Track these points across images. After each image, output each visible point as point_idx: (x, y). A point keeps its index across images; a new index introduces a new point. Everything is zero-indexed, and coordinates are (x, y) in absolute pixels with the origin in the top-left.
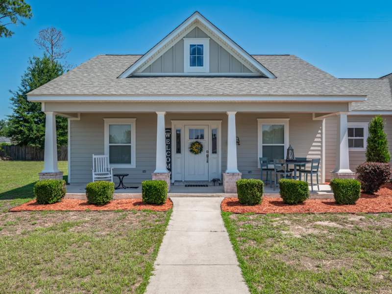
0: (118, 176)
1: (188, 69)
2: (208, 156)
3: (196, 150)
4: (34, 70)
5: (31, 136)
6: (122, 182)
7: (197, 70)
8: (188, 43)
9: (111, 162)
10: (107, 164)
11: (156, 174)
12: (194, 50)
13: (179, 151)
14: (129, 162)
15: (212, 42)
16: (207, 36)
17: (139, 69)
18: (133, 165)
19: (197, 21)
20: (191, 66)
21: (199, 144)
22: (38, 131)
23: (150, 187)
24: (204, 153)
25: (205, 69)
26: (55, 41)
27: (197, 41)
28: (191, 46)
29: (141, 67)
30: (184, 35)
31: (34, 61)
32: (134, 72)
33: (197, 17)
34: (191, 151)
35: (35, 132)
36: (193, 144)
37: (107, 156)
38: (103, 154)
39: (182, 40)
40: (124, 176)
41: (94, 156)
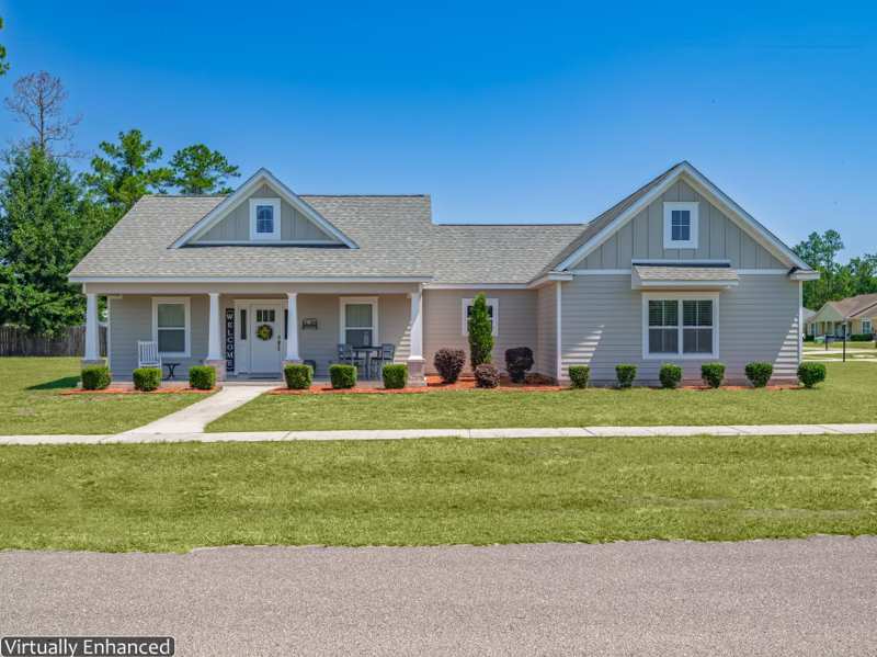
0: (169, 365)
1: (255, 236)
2: (279, 343)
3: (264, 335)
4: (13, 177)
5: (12, 308)
6: (171, 372)
7: (265, 237)
8: (254, 204)
9: (160, 350)
10: (155, 353)
11: (208, 362)
12: (262, 212)
13: (244, 336)
14: (183, 350)
15: (283, 202)
16: (277, 196)
17: (194, 236)
18: (187, 353)
19: (264, 178)
20: (258, 231)
21: (268, 327)
22: (24, 298)
23: (197, 372)
24: (274, 340)
25: (275, 236)
26: (46, 102)
27: (265, 202)
28: (259, 207)
29: (196, 234)
30: (250, 194)
31: (13, 158)
32: (190, 240)
33: (263, 174)
34: (260, 336)
35: (19, 300)
36: (261, 328)
37: (155, 342)
38: (151, 340)
39: (247, 200)
40: (175, 365)
41: (140, 343)
